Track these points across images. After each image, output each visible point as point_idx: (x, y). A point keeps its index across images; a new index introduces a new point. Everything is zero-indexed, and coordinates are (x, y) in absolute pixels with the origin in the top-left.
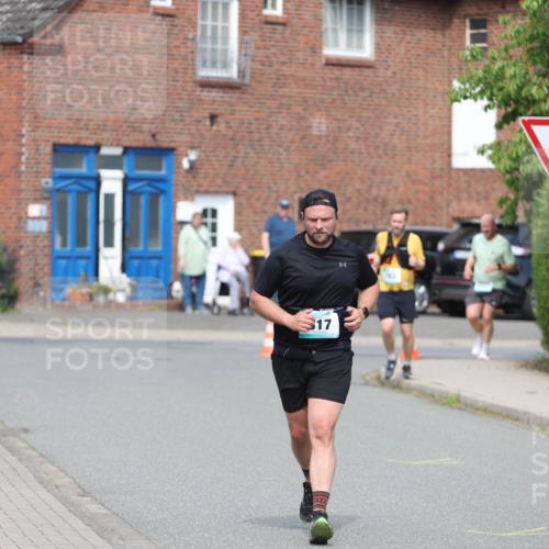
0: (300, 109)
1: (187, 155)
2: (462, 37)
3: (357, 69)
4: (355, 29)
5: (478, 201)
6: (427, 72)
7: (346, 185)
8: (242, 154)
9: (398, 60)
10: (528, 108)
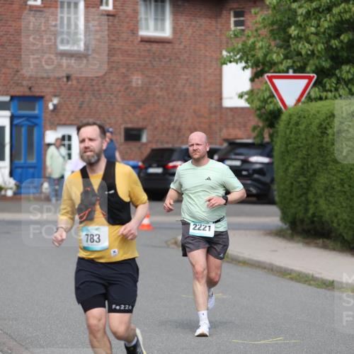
0: (124, 70)
1: (51, 101)
2: (228, 23)
3: (161, 44)
4: (160, 19)
5: (239, 128)
6: (206, 46)
7: (155, 119)
8: (87, 100)
9: (187, 38)
10: (271, 68)
